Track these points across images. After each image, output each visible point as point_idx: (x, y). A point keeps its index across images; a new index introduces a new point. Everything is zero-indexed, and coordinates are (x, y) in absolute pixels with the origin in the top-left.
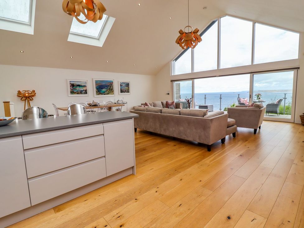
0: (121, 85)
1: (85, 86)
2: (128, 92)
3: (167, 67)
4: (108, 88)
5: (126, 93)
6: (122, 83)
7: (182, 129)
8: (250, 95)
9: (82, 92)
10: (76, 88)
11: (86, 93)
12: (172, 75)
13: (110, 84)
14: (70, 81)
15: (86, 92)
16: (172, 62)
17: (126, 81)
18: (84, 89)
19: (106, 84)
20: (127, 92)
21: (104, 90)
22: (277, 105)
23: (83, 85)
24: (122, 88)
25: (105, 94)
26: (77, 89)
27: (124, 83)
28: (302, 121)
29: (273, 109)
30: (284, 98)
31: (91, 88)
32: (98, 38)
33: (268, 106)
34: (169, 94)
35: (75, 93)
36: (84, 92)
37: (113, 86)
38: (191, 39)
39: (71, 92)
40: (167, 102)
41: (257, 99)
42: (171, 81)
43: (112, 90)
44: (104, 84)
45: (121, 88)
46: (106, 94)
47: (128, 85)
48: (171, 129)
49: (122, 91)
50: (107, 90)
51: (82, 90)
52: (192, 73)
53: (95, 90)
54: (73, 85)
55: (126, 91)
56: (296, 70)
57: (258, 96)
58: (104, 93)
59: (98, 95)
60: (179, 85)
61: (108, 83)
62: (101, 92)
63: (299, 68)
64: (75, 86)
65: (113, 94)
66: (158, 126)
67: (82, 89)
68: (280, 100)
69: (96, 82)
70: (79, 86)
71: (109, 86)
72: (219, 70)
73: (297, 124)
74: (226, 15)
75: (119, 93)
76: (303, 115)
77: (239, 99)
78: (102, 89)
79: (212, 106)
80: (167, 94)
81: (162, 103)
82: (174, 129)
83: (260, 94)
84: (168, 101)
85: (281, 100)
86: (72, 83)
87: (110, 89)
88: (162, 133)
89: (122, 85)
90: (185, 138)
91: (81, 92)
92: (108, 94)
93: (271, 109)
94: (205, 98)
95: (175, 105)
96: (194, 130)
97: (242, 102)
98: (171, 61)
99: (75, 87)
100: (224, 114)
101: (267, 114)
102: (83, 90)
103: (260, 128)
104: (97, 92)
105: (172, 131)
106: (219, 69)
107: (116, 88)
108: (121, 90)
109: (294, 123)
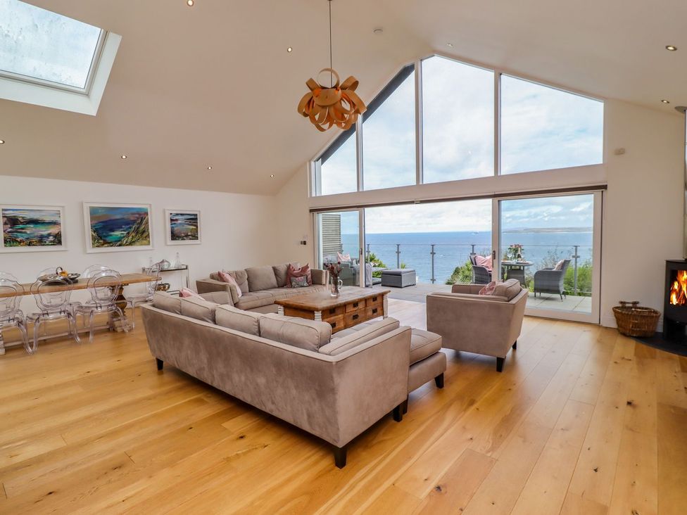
0: (172, 220)
1: (54, 223)
2: (195, 237)
3: (299, 176)
4: (130, 228)
5: (187, 242)
6: (177, 214)
7: (261, 380)
8: (494, 252)
9: (45, 239)
10: (22, 229)
11: (60, 243)
12: (314, 195)
13: (138, 218)
14: (3, 210)
15: (58, 240)
16: (313, 163)
17: (189, 209)
18: (54, 230)
19: (126, 217)
20: (190, 239)
21: (118, 233)
22: (557, 275)
23: (47, 219)
24: (175, 229)
25: (120, 245)
26: (28, 232)
27: (182, 215)
28: (618, 323)
29: (548, 283)
30: (573, 257)
31: (76, 229)
32: (84, 91)
33: (540, 275)
34: (305, 243)
35: (20, 242)
36: (51, 238)
37: (147, 223)
38: (334, 104)
39: (5, 241)
40: (289, 267)
41: (515, 258)
42: (311, 211)
43: (145, 235)
44: (118, 217)
45: (172, 228)
46: (124, 245)
47: (193, 220)
48: (236, 377)
49: (175, 236)
50: (128, 233)
51: (45, 233)
52: (360, 193)
53: (89, 233)
54: (12, 221)
55: (187, 236)
56: (598, 192)
57: (516, 251)
58: (118, 242)
59: (98, 246)
60: (338, 220)
61: (133, 214)
62: (108, 239)
63: (605, 187)
64: (22, 223)
65: (149, 244)
66: (206, 361)
67: (44, 231)
68: (565, 261)
69: (94, 212)
70: (35, 222)
71: (134, 222)
72: (419, 186)
73: (606, 328)
74: (433, 52)
75: (166, 243)
76: (620, 305)
77: (473, 257)
78: (113, 230)
79: (413, 273)
80: (301, 243)
81: (274, 269)
82: (243, 378)
83: (520, 247)
84: (293, 265)
85: (566, 263)
86: (10, 213)
87: (137, 231)
88: (215, 385)
89: (177, 220)
90: (272, 411)
91: (41, 241)
92: (131, 244)
93: (546, 284)
94: (398, 252)
95: (309, 276)
96: (294, 392)
97: (479, 265)
98: (310, 161)
99: (21, 226)
100: (397, 327)
101: (538, 294)
102: (49, 235)
103: (515, 347)
104: (94, 239)
105: (238, 384)
106: (421, 183)
107: (158, 227)
108: (172, 233)
109: (598, 326)
